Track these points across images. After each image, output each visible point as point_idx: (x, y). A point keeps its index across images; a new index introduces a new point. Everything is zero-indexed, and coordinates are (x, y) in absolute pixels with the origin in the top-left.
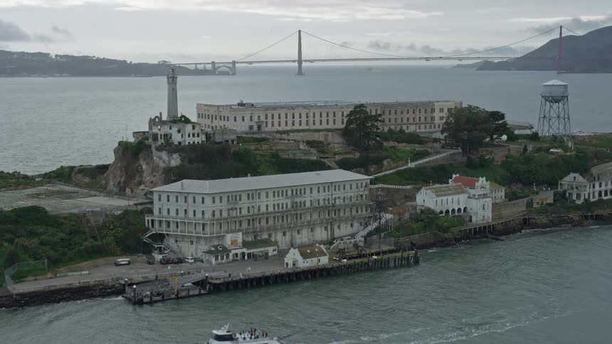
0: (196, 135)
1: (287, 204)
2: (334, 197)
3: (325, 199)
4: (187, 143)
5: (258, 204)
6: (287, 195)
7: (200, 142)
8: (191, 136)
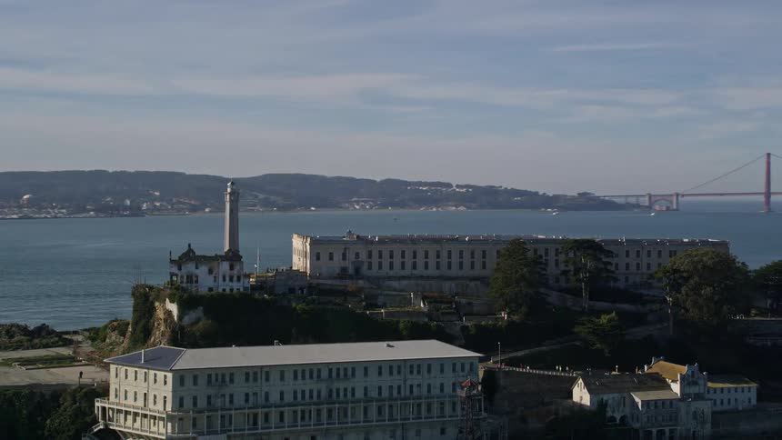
0: (235, 279)
1: (319, 392)
2: (409, 383)
3: (391, 387)
4: (220, 290)
5: (266, 389)
6: (319, 376)
7: (242, 290)
8: (227, 279)
